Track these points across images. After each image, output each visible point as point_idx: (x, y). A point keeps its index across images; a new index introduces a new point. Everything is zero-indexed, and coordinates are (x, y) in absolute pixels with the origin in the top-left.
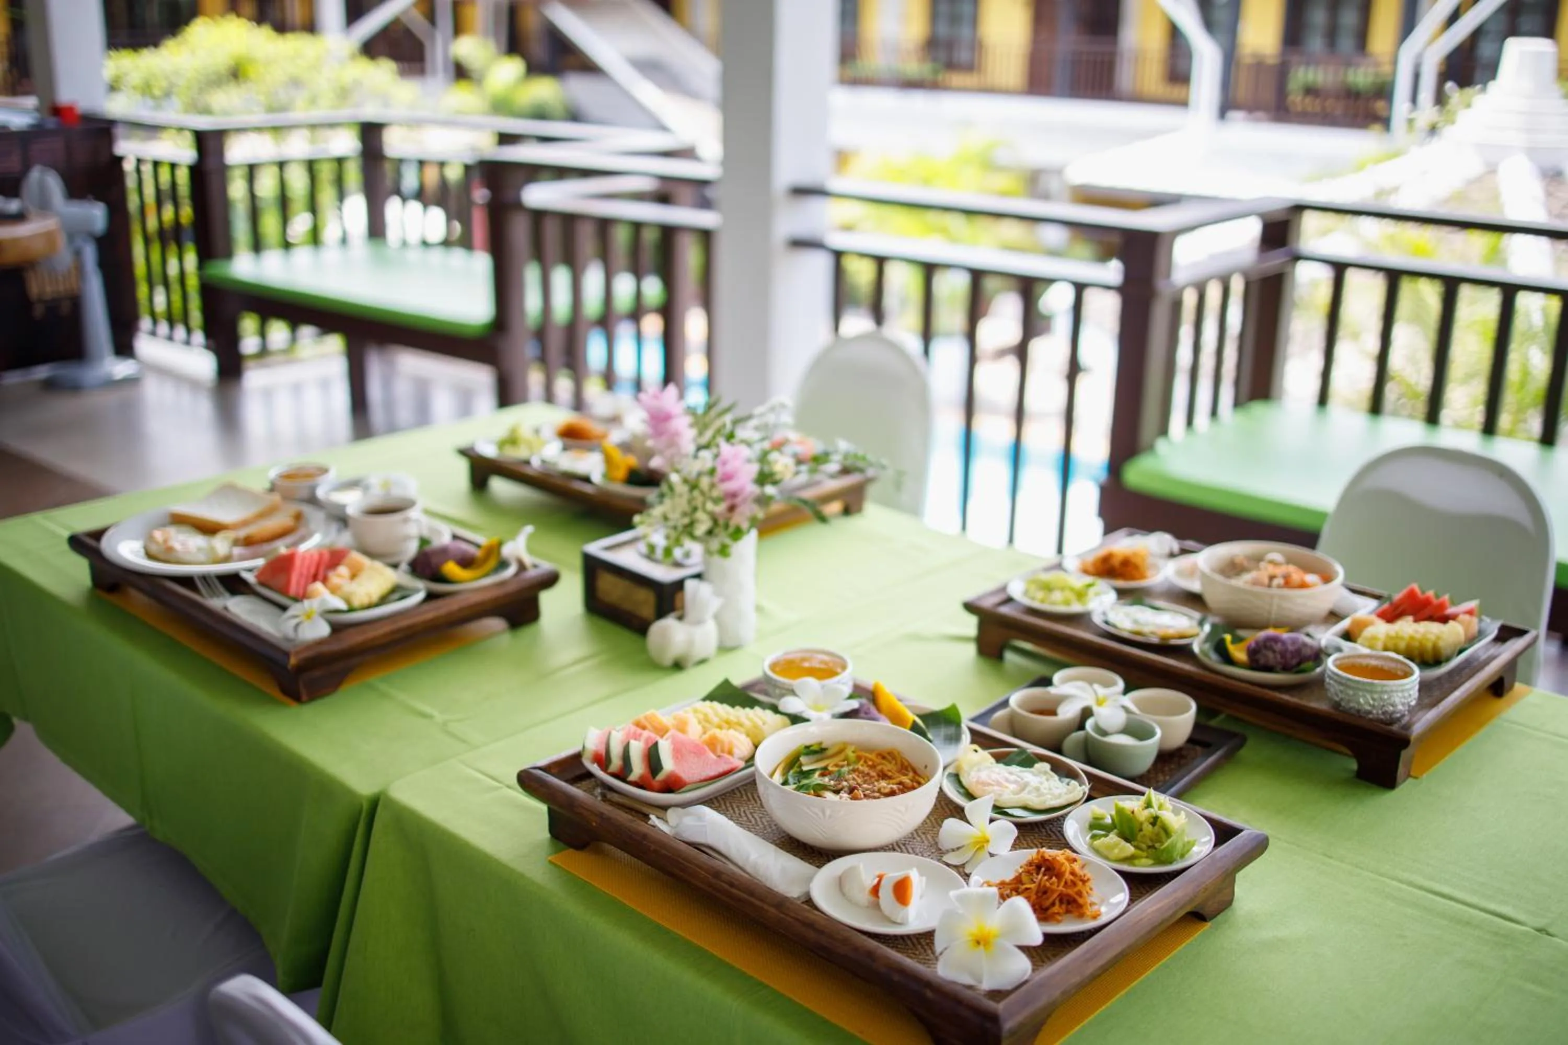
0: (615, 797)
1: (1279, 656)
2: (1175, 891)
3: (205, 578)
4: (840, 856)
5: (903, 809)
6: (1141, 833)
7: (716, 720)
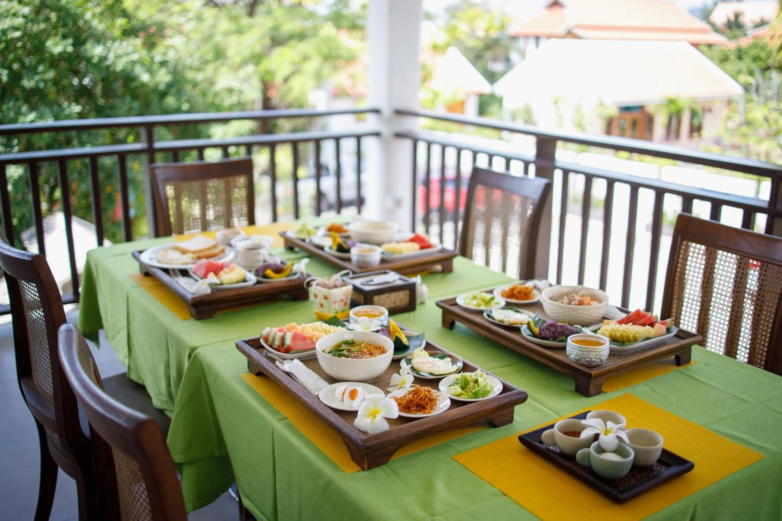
0: (270, 355)
1: (551, 333)
2: (468, 408)
3: (174, 270)
4: (339, 382)
5: (367, 365)
6: (469, 386)
7: (320, 329)
